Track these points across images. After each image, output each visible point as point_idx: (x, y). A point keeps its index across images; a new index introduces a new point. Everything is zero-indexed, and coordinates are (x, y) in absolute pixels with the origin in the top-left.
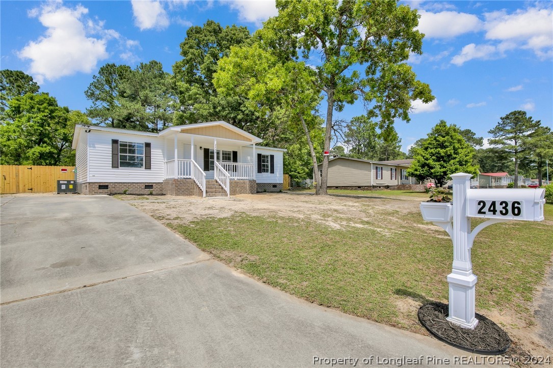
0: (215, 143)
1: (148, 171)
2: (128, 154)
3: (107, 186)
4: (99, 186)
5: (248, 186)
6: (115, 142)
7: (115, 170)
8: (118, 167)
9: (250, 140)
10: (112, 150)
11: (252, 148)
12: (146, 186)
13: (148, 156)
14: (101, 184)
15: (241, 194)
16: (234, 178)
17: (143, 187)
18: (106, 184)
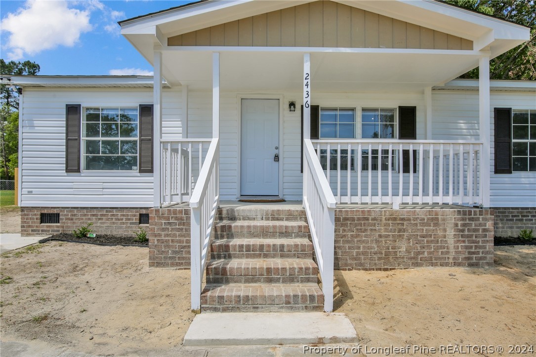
0: (307, 69)
1: (146, 178)
2: (100, 138)
3: (58, 215)
4: (42, 215)
5: (451, 232)
6: (73, 110)
7: (73, 178)
8: (78, 171)
9: (465, 44)
10: (67, 130)
11: (476, 90)
12: (141, 215)
13: (147, 140)
14: (46, 211)
15: (417, 265)
16: (387, 199)
17: (136, 219)
18: (55, 211)
